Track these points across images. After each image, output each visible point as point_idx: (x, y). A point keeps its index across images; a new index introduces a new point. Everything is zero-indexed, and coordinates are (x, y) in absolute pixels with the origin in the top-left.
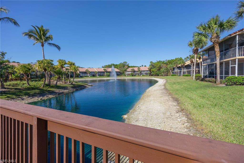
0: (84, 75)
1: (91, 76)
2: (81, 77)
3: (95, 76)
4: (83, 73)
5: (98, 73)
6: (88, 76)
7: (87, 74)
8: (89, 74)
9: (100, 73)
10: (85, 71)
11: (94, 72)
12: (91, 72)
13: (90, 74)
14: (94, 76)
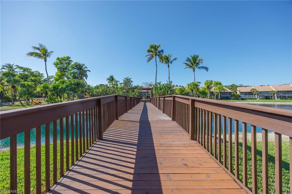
0: (247, 96)
1: (261, 99)
2: (243, 99)
3: (270, 99)
4: (246, 95)
5: (277, 94)
6: (256, 99)
7: (253, 94)
8: (258, 94)
9: (283, 94)
10: (250, 91)
11: (269, 92)
12: (262, 92)
13: (259, 96)
14: (267, 98)
